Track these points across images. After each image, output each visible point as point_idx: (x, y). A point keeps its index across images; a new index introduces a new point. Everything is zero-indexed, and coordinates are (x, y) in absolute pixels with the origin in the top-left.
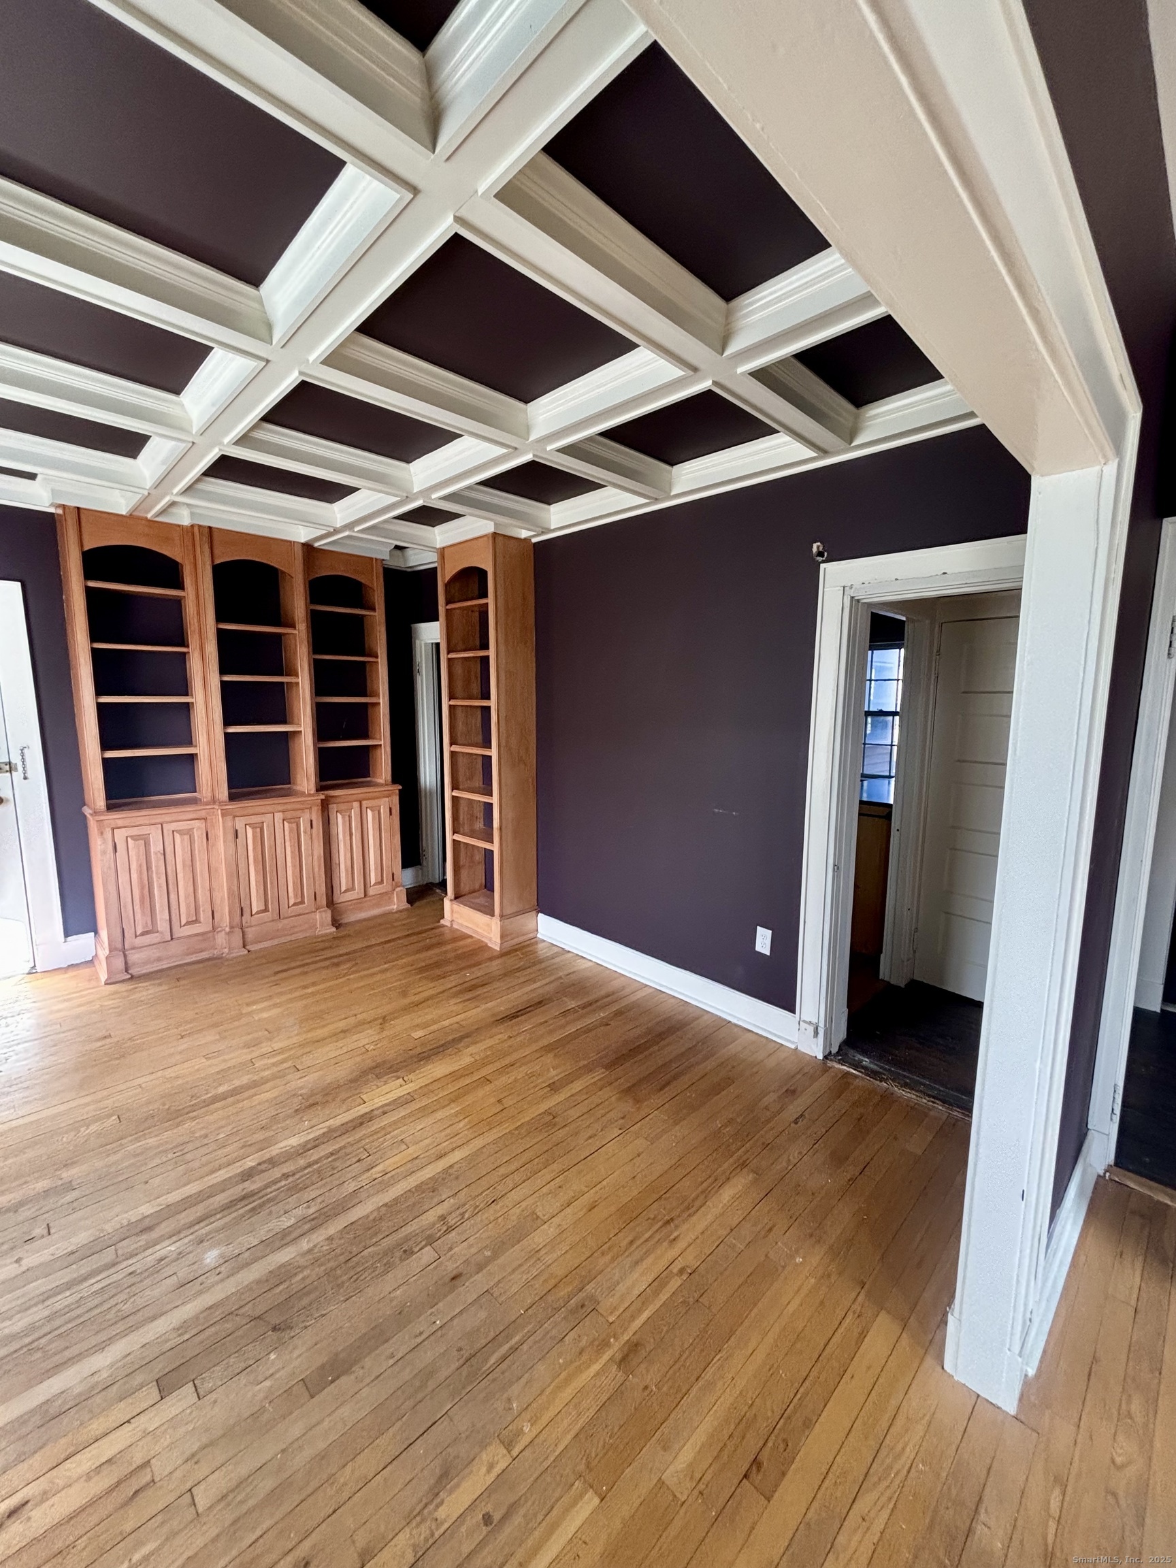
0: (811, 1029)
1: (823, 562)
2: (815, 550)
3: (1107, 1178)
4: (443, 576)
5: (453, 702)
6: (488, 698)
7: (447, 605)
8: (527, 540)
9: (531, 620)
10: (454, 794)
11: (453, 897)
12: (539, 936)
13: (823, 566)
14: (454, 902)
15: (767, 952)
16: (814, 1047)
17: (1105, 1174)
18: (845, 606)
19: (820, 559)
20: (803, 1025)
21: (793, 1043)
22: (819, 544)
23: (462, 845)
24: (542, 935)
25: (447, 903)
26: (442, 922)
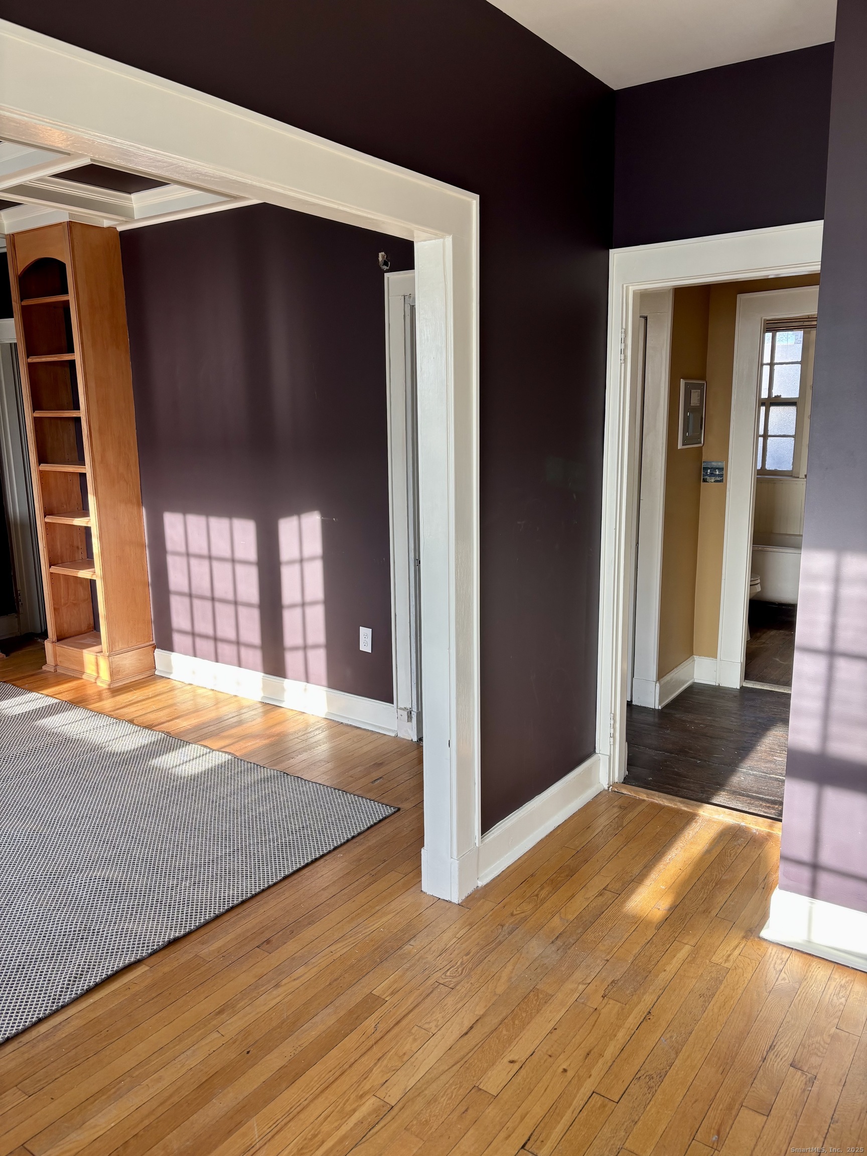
0: (405, 714)
1: (388, 271)
2: (380, 259)
3: (610, 790)
4: (15, 268)
5: (38, 414)
6: (77, 407)
7: (22, 300)
8: (112, 229)
9: (123, 319)
10: (47, 520)
11: (55, 639)
12: (156, 673)
13: (386, 275)
14: (57, 644)
15: (368, 649)
16: (410, 731)
17: (609, 788)
18: (406, 315)
19: (385, 268)
20: (400, 712)
21: (393, 731)
22: (383, 253)
23: (61, 575)
24: (160, 671)
25: (48, 645)
26: (44, 668)
